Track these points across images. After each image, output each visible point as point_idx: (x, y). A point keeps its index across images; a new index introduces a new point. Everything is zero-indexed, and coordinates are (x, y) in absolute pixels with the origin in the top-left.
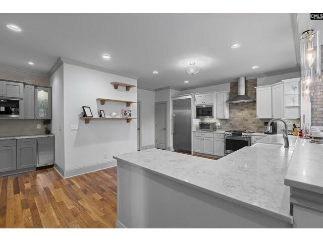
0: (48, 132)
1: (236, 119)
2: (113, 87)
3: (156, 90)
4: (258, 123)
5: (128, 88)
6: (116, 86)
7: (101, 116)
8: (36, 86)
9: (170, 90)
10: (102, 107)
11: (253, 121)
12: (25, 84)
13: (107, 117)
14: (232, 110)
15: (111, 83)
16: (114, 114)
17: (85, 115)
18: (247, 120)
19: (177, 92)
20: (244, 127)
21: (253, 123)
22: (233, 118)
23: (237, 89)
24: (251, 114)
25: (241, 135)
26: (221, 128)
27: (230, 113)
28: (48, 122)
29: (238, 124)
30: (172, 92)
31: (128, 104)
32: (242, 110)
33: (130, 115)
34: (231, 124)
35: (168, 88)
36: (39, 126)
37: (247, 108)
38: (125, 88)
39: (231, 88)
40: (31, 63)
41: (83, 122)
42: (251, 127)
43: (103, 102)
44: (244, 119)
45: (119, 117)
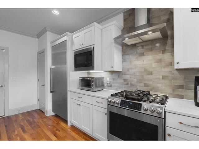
1: (133, 71)
3: (38, 36)
4: (174, 78)
9: (48, 33)
11: (163, 74)
14: (127, 57)
18: (151, 73)
19: (56, 36)
20: (146, 85)
21: (164, 77)
22: (128, 70)
23: (134, 19)
24: (160, 61)
25: (139, 107)
26: (111, 86)
27: (124, 60)
29: (136, 80)
30: (50, 37)
32: (142, 54)
34: (125, 80)
35: (45, 30)
37: (151, 50)
39: (125, 20)
42: (159, 85)
44: (146, 70)
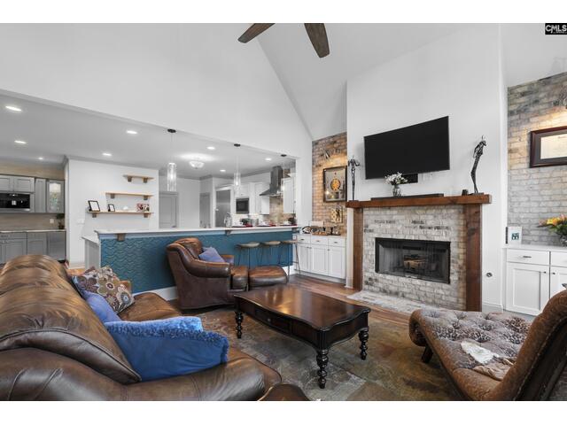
0: (62, 227)
2: (126, 180)
3: (201, 178)
5: (146, 180)
6: (130, 179)
7: (109, 210)
8: (47, 180)
9: (213, 179)
10: (112, 201)
12: (36, 178)
13: (117, 211)
14: (272, 205)
15: (124, 176)
16: (125, 208)
17: (91, 210)
28: (61, 216)
30: (215, 182)
31: (146, 197)
33: (148, 209)
35: (210, 176)
36: (52, 221)
38: (142, 181)
40: (41, 159)
41: (90, 216)
43: (113, 196)
45: (135, 211)
